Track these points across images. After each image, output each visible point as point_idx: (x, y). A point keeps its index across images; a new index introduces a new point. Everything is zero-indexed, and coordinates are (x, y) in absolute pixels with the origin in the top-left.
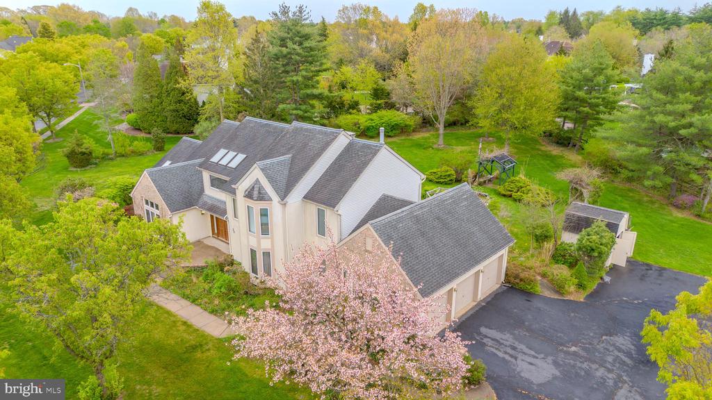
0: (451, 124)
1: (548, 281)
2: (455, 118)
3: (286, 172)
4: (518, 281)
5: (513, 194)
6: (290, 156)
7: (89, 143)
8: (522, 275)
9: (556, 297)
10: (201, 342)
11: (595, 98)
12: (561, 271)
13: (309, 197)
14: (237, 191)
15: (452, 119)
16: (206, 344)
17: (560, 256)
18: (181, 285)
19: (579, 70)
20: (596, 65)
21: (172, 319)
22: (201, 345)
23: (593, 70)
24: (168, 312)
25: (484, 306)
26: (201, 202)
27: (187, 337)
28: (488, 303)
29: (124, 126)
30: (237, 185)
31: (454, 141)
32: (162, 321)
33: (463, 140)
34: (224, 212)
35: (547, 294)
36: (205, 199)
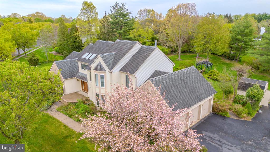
0: (183, 52)
1: (232, 112)
2: (185, 49)
3: (113, 59)
4: (218, 111)
5: (212, 77)
6: (114, 53)
7: (38, 56)
8: (221, 108)
9: (237, 119)
10: (71, 134)
11: (245, 39)
12: (239, 107)
13: (123, 70)
14: (91, 68)
15: (184, 50)
16: (73, 135)
17: (237, 101)
18: (65, 110)
19: (238, 27)
20: (246, 25)
21: (59, 124)
22: (70, 136)
23: (244, 27)
24: (58, 121)
25: (203, 122)
26: (77, 75)
27: (65, 132)
28: (205, 120)
29: (53, 52)
30: (91, 65)
31: (185, 58)
32: (54, 125)
33: (189, 58)
34: (86, 79)
35: (233, 117)
36: (79, 74)
